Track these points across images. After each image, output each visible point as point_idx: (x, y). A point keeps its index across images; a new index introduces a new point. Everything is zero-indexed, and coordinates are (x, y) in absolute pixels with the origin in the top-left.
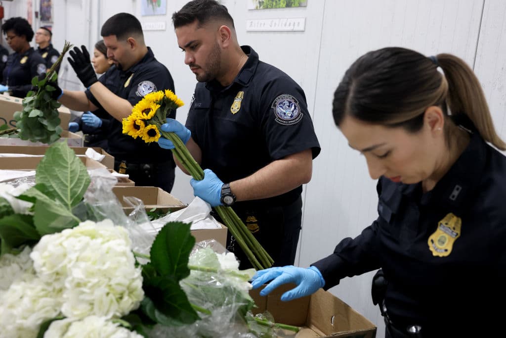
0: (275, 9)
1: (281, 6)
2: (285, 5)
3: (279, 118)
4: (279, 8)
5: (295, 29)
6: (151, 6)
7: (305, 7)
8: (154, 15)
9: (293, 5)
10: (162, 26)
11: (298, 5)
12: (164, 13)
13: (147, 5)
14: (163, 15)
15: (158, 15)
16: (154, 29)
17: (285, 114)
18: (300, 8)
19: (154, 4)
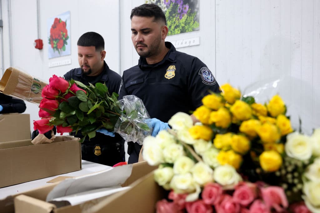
0: (171, 36)
1: (176, 33)
2: (180, 31)
3: (204, 81)
4: (174, 34)
5: (191, 45)
6: (57, 52)
7: (199, 30)
8: (60, 56)
9: (187, 31)
10: (68, 62)
11: (192, 30)
12: (69, 54)
13: (53, 52)
14: (68, 55)
15: (63, 56)
16: (61, 65)
17: (208, 78)
18: (193, 32)
19: (60, 50)
